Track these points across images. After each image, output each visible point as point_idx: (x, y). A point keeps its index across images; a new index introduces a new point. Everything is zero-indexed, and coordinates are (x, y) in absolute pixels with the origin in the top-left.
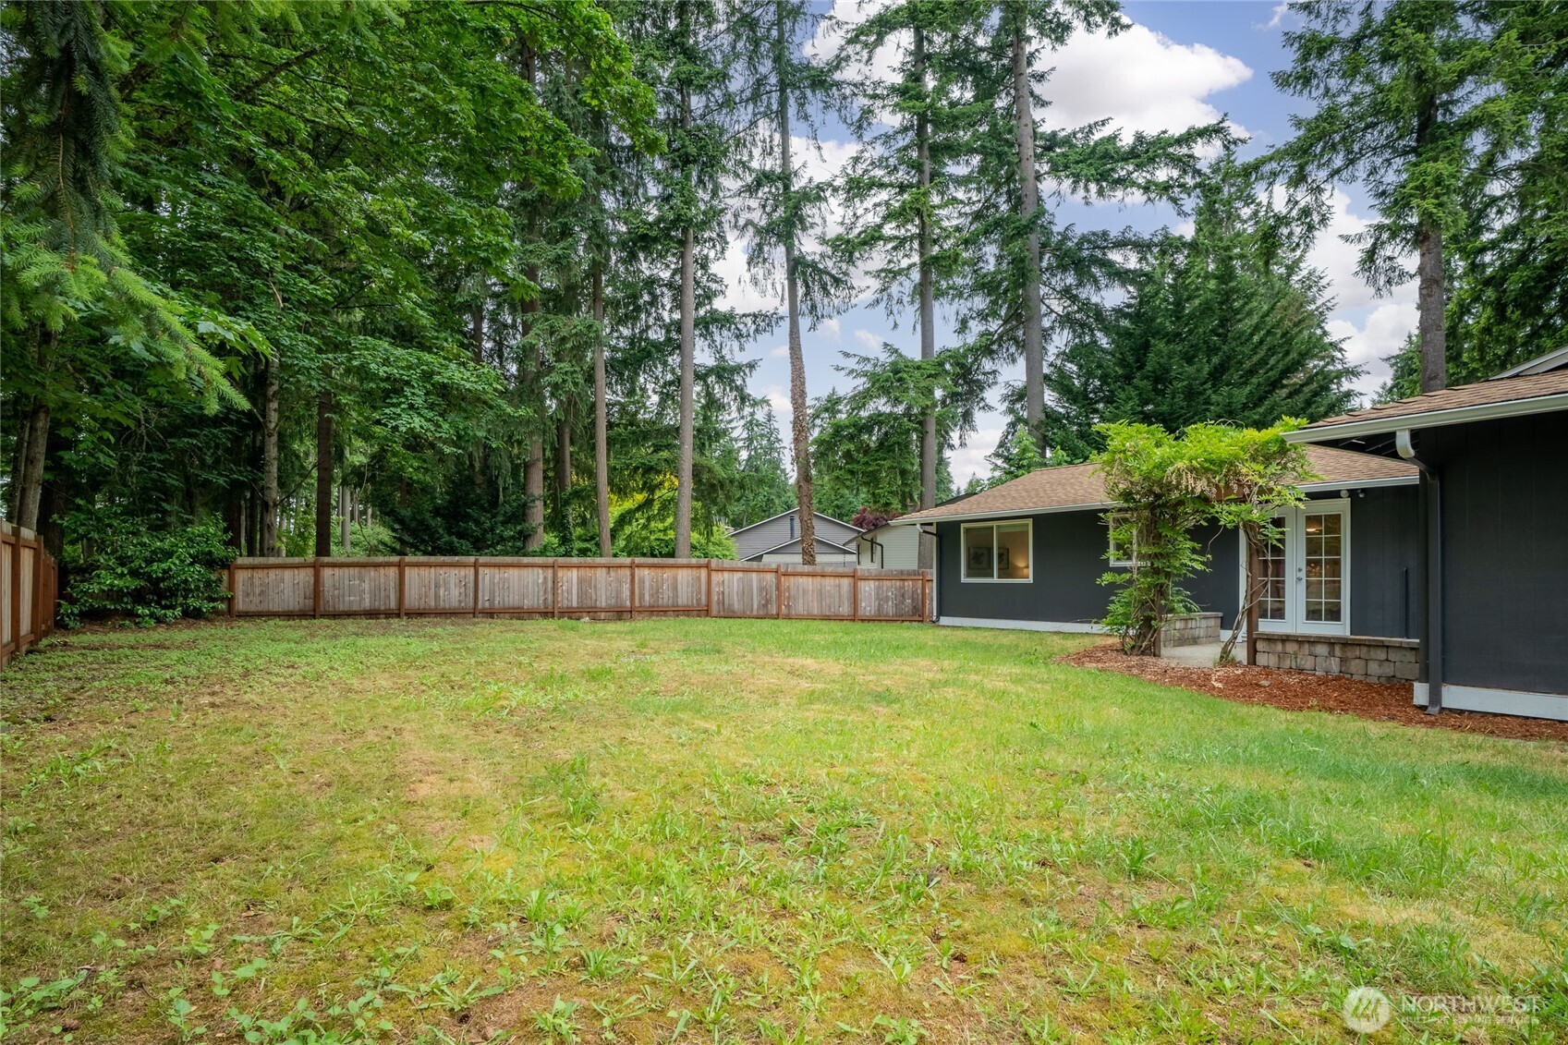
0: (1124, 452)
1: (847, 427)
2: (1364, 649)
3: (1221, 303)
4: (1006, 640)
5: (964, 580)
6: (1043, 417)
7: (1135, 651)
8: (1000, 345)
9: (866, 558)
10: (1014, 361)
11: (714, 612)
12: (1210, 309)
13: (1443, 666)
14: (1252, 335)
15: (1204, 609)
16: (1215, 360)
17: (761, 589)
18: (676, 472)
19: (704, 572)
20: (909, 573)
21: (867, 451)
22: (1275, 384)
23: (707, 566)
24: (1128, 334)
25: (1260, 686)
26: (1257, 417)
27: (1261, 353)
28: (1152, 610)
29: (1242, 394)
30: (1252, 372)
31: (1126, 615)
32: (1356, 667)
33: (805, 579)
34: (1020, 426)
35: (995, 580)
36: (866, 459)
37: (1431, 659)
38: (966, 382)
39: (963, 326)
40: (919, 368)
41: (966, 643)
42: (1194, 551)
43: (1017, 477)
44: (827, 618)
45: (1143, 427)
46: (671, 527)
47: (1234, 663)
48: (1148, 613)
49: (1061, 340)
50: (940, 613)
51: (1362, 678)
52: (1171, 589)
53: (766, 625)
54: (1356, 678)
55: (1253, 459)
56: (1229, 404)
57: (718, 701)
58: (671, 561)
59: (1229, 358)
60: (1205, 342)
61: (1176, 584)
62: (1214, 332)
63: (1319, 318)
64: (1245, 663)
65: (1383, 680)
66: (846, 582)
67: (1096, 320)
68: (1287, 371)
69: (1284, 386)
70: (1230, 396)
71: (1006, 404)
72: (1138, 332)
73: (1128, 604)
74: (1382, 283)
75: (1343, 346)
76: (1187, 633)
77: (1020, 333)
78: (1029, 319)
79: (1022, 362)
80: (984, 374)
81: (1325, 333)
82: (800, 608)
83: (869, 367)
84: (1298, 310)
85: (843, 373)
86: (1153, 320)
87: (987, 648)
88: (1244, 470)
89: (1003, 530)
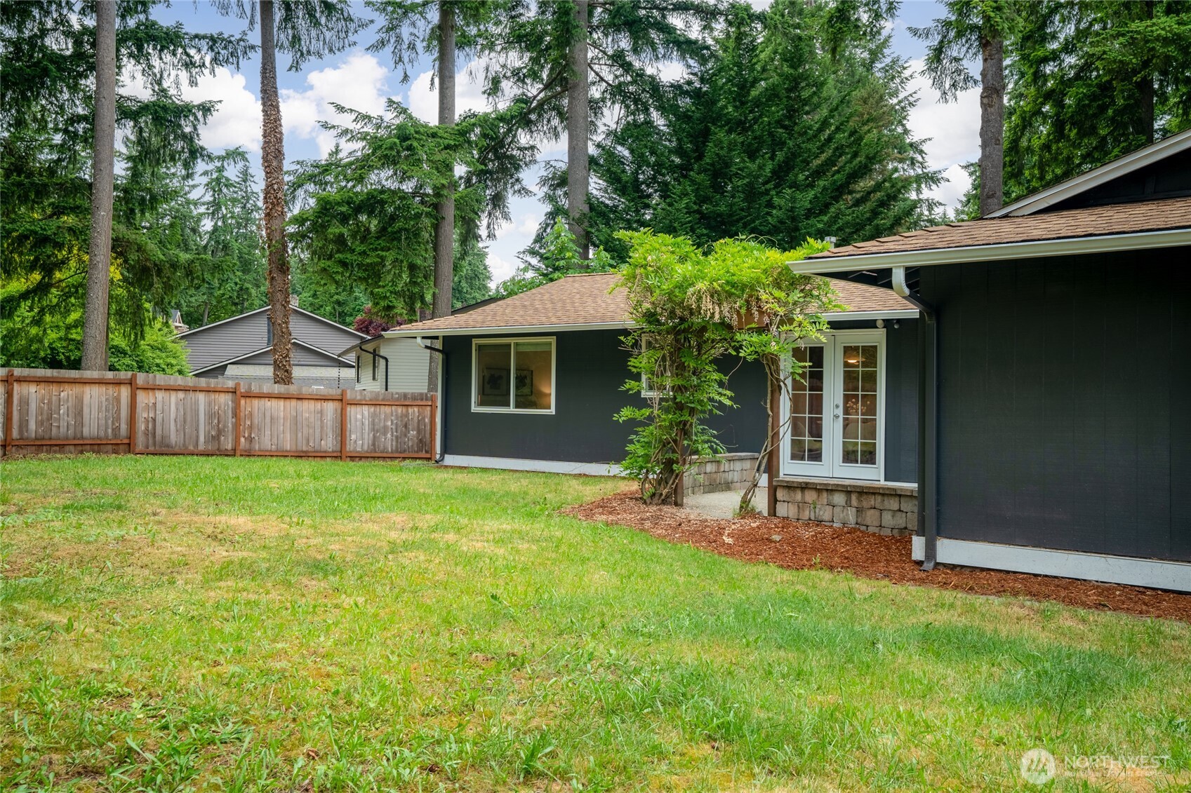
0: (644, 266)
1: (338, 204)
2: (879, 498)
3: (789, 90)
4: (514, 486)
5: (475, 408)
6: (586, 209)
7: (656, 500)
8: (540, 115)
9: (366, 374)
10: (557, 136)
11: (140, 446)
12: (777, 96)
13: (938, 518)
14: (821, 130)
15: (730, 451)
16: (780, 156)
17: (211, 415)
18: (87, 246)
19: (125, 392)
20: (415, 397)
21: (365, 236)
22: (840, 191)
23: (131, 382)
24: (685, 117)
25: (771, 541)
26: (820, 226)
27: (828, 153)
28: (674, 451)
29: (805, 199)
30: (818, 173)
31: (647, 458)
32: (871, 517)
33: (274, 403)
34: (560, 219)
35: (512, 410)
36: (362, 248)
37: (927, 511)
38: (497, 157)
39: (494, 87)
40: (434, 135)
41: (465, 491)
42: (721, 384)
43: (552, 280)
44: (301, 455)
45: (668, 239)
46: (77, 324)
47: (753, 514)
48: (670, 455)
49: (612, 116)
50: (446, 450)
51: (877, 530)
52: (697, 428)
53: (208, 466)
54: (871, 530)
55: (777, 284)
56: (792, 209)
57: (87, 581)
58: (73, 374)
59: (794, 155)
60: (771, 134)
61: (702, 422)
62: (779, 123)
63: (899, 115)
64: (766, 514)
65: (895, 532)
66: (330, 408)
67: (652, 96)
68: (855, 175)
69: (851, 192)
70: (793, 200)
71: (545, 189)
72: (697, 115)
73: (649, 443)
74: (947, 86)
75: (925, 147)
76: (720, 478)
77: (565, 102)
78: (575, 86)
79: (564, 137)
80: (520, 149)
81: (906, 132)
82: (266, 441)
83: (369, 129)
84: (877, 103)
85: (334, 132)
86: (714, 102)
87: (487, 497)
88: (764, 297)
89: (521, 349)
